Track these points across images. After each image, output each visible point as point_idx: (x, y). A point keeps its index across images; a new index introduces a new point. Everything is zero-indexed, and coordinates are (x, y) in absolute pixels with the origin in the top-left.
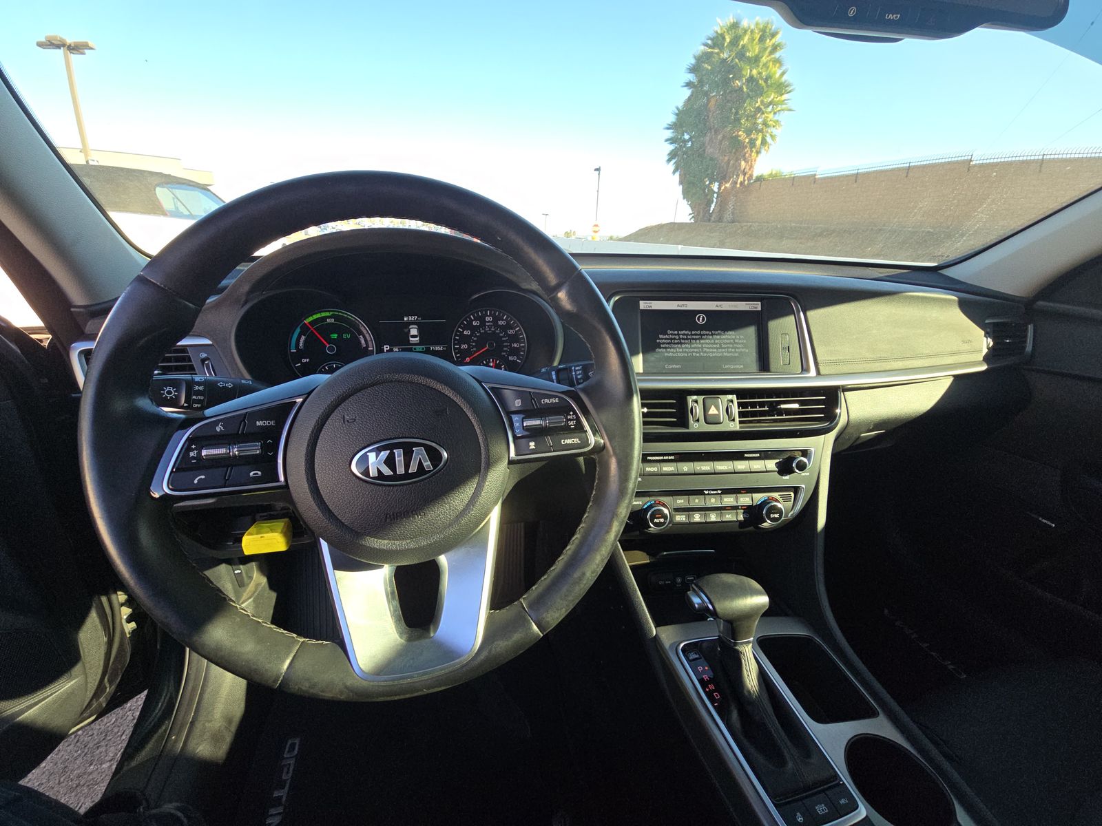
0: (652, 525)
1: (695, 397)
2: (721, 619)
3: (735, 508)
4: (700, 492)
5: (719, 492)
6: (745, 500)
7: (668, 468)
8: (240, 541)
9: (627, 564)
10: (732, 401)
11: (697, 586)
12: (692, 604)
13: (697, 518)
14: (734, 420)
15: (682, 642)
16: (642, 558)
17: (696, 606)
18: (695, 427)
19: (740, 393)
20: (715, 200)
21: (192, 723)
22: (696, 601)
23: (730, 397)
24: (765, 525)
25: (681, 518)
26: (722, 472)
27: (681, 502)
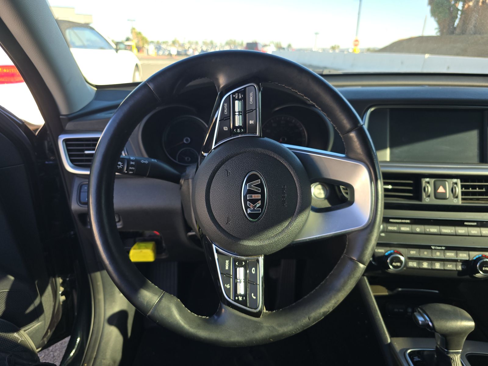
0: (391, 267)
1: (427, 180)
2: (438, 333)
3: (456, 261)
4: (428, 247)
5: (443, 248)
6: (463, 256)
7: (404, 229)
8: (128, 252)
9: (372, 295)
10: (456, 184)
11: (422, 309)
12: (417, 321)
13: (425, 265)
14: (457, 197)
15: (409, 349)
16: (384, 292)
17: (420, 322)
18: (426, 200)
19: (464, 178)
20: (459, 16)
21: (95, 358)
22: (420, 319)
23: (455, 180)
24: (478, 275)
25: (413, 264)
26: (447, 234)
27: (413, 252)
